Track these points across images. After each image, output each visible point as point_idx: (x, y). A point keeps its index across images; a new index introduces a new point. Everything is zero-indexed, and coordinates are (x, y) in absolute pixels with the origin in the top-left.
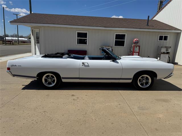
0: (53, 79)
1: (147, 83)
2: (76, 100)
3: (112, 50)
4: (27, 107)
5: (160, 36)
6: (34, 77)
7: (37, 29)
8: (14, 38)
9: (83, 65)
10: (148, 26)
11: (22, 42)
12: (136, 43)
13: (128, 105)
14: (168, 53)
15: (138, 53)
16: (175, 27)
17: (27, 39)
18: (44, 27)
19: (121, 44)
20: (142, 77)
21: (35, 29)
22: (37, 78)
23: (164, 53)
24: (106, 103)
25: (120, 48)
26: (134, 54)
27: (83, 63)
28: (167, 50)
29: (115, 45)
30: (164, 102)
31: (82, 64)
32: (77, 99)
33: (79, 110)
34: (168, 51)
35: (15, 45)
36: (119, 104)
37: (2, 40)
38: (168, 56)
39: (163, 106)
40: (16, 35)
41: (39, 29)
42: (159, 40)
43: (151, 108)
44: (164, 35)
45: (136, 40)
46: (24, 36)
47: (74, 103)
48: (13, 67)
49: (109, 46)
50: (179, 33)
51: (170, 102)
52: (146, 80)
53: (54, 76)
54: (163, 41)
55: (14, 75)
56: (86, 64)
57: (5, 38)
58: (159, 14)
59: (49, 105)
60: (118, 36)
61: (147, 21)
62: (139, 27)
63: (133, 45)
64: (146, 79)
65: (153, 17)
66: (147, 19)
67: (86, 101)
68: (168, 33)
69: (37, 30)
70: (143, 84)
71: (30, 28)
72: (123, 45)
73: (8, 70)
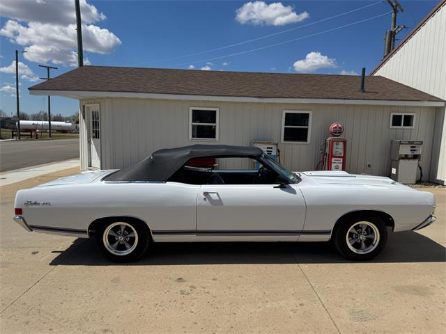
0: (130, 235)
1: (369, 242)
2: (188, 294)
3: (279, 151)
4: (60, 317)
5: (394, 116)
6: (84, 232)
7: (95, 103)
8: (40, 123)
9: (205, 199)
10: (364, 91)
11: (58, 131)
12: (336, 133)
13: (323, 305)
14: (416, 157)
15: (341, 159)
16: (430, 94)
17: (70, 124)
18: (112, 98)
19: (300, 135)
20: (357, 228)
21: (88, 103)
22: (89, 233)
23: (406, 157)
24: (267, 302)
25: (296, 145)
26: (333, 161)
27: (206, 194)
28: (414, 150)
29: (285, 139)
30: (415, 294)
31: (204, 197)
32: (190, 292)
33: (195, 323)
34: (416, 153)
35: (42, 138)
36: (301, 305)
37: (12, 126)
38: (417, 165)
39: (414, 308)
40: (45, 114)
41: (98, 105)
42: (393, 125)
43: (383, 316)
44: (403, 114)
45: (335, 128)
46: (64, 115)
47: (183, 303)
48: (30, 206)
49: (269, 143)
50: (441, 107)
51: (433, 294)
52: (368, 234)
53: (132, 228)
54: (402, 127)
55: (31, 228)
56: (214, 196)
57: (19, 123)
58: (388, 63)
59: (119, 310)
60: (291, 118)
61: (360, 80)
62: (342, 96)
63: (329, 139)
64: (367, 232)
65: (374, 69)
66: (360, 74)
67: (215, 297)
68: (413, 107)
69: (95, 107)
70: (360, 244)
71: (78, 101)
72: (305, 139)
73: (16, 214)
